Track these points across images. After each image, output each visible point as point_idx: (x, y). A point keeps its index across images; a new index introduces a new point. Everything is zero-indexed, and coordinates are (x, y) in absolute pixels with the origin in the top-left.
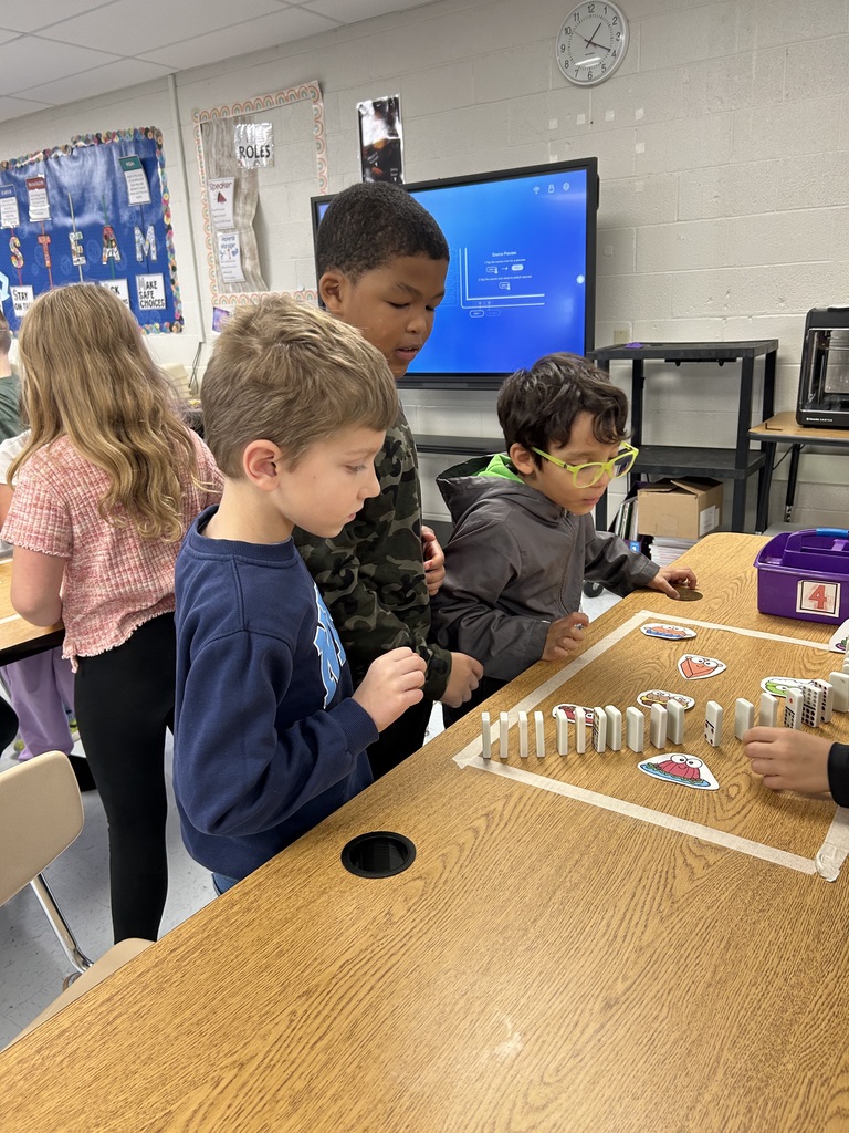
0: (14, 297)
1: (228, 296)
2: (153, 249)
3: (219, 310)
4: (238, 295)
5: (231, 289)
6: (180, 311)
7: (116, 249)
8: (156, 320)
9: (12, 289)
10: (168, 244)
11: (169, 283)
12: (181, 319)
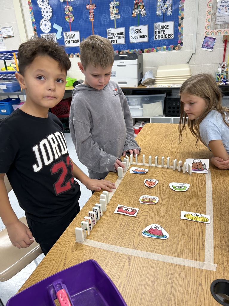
0: (65, 37)
1: (216, 30)
2: (170, 9)
3: (208, 37)
4: (223, 30)
5: (219, 27)
6: (181, 39)
7: (143, 10)
8: (164, 45)
9: (64, 33)
10: (180, 6)
11: (178, 26)
12: (181, 43)
